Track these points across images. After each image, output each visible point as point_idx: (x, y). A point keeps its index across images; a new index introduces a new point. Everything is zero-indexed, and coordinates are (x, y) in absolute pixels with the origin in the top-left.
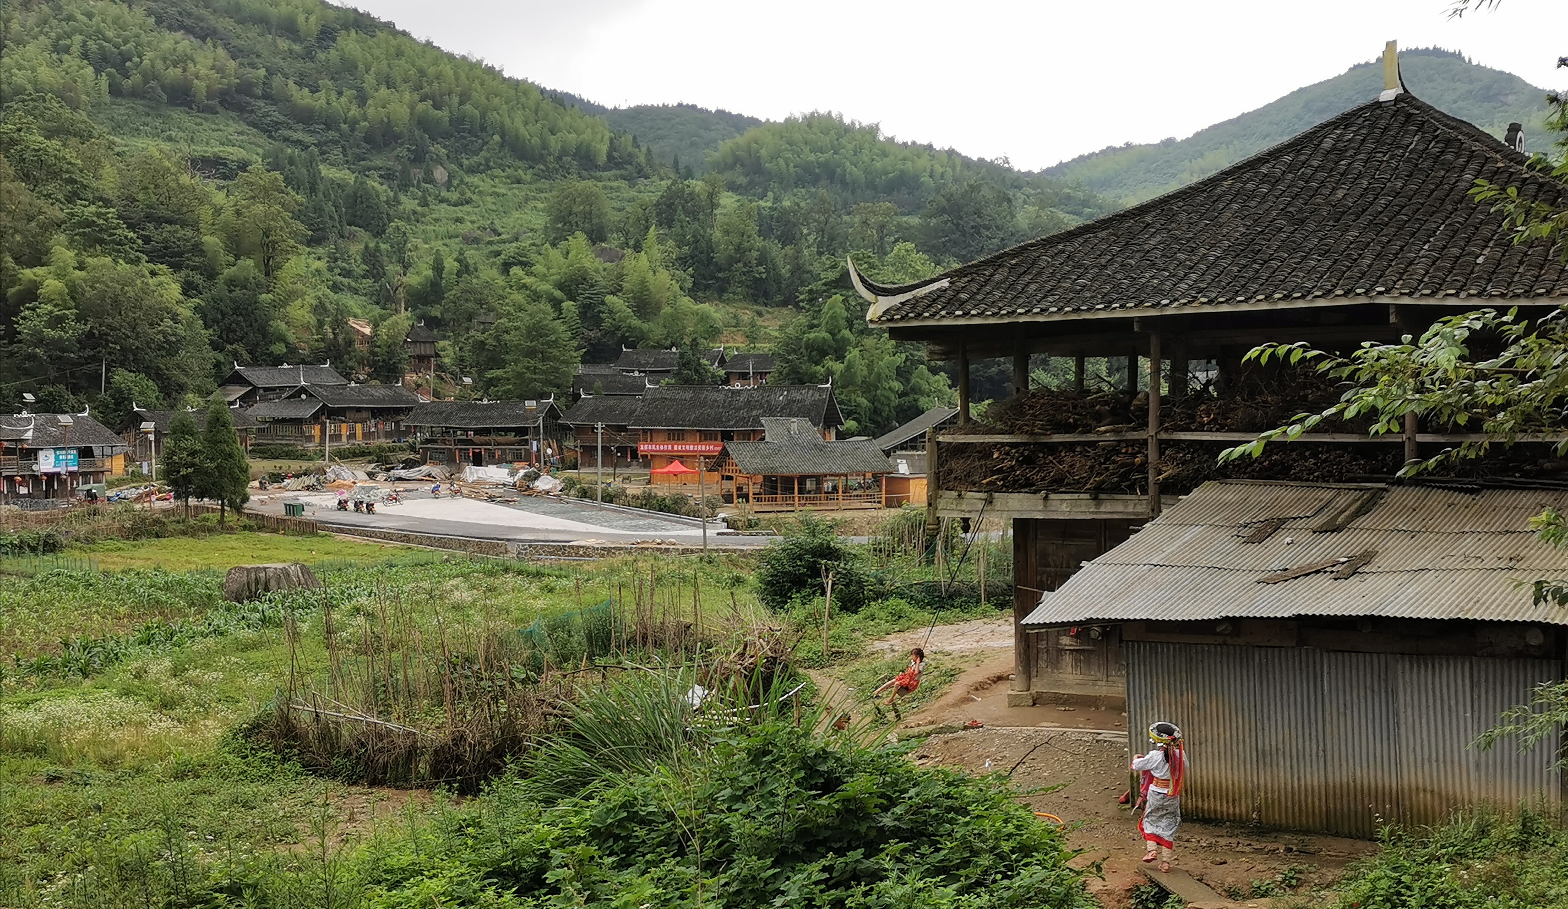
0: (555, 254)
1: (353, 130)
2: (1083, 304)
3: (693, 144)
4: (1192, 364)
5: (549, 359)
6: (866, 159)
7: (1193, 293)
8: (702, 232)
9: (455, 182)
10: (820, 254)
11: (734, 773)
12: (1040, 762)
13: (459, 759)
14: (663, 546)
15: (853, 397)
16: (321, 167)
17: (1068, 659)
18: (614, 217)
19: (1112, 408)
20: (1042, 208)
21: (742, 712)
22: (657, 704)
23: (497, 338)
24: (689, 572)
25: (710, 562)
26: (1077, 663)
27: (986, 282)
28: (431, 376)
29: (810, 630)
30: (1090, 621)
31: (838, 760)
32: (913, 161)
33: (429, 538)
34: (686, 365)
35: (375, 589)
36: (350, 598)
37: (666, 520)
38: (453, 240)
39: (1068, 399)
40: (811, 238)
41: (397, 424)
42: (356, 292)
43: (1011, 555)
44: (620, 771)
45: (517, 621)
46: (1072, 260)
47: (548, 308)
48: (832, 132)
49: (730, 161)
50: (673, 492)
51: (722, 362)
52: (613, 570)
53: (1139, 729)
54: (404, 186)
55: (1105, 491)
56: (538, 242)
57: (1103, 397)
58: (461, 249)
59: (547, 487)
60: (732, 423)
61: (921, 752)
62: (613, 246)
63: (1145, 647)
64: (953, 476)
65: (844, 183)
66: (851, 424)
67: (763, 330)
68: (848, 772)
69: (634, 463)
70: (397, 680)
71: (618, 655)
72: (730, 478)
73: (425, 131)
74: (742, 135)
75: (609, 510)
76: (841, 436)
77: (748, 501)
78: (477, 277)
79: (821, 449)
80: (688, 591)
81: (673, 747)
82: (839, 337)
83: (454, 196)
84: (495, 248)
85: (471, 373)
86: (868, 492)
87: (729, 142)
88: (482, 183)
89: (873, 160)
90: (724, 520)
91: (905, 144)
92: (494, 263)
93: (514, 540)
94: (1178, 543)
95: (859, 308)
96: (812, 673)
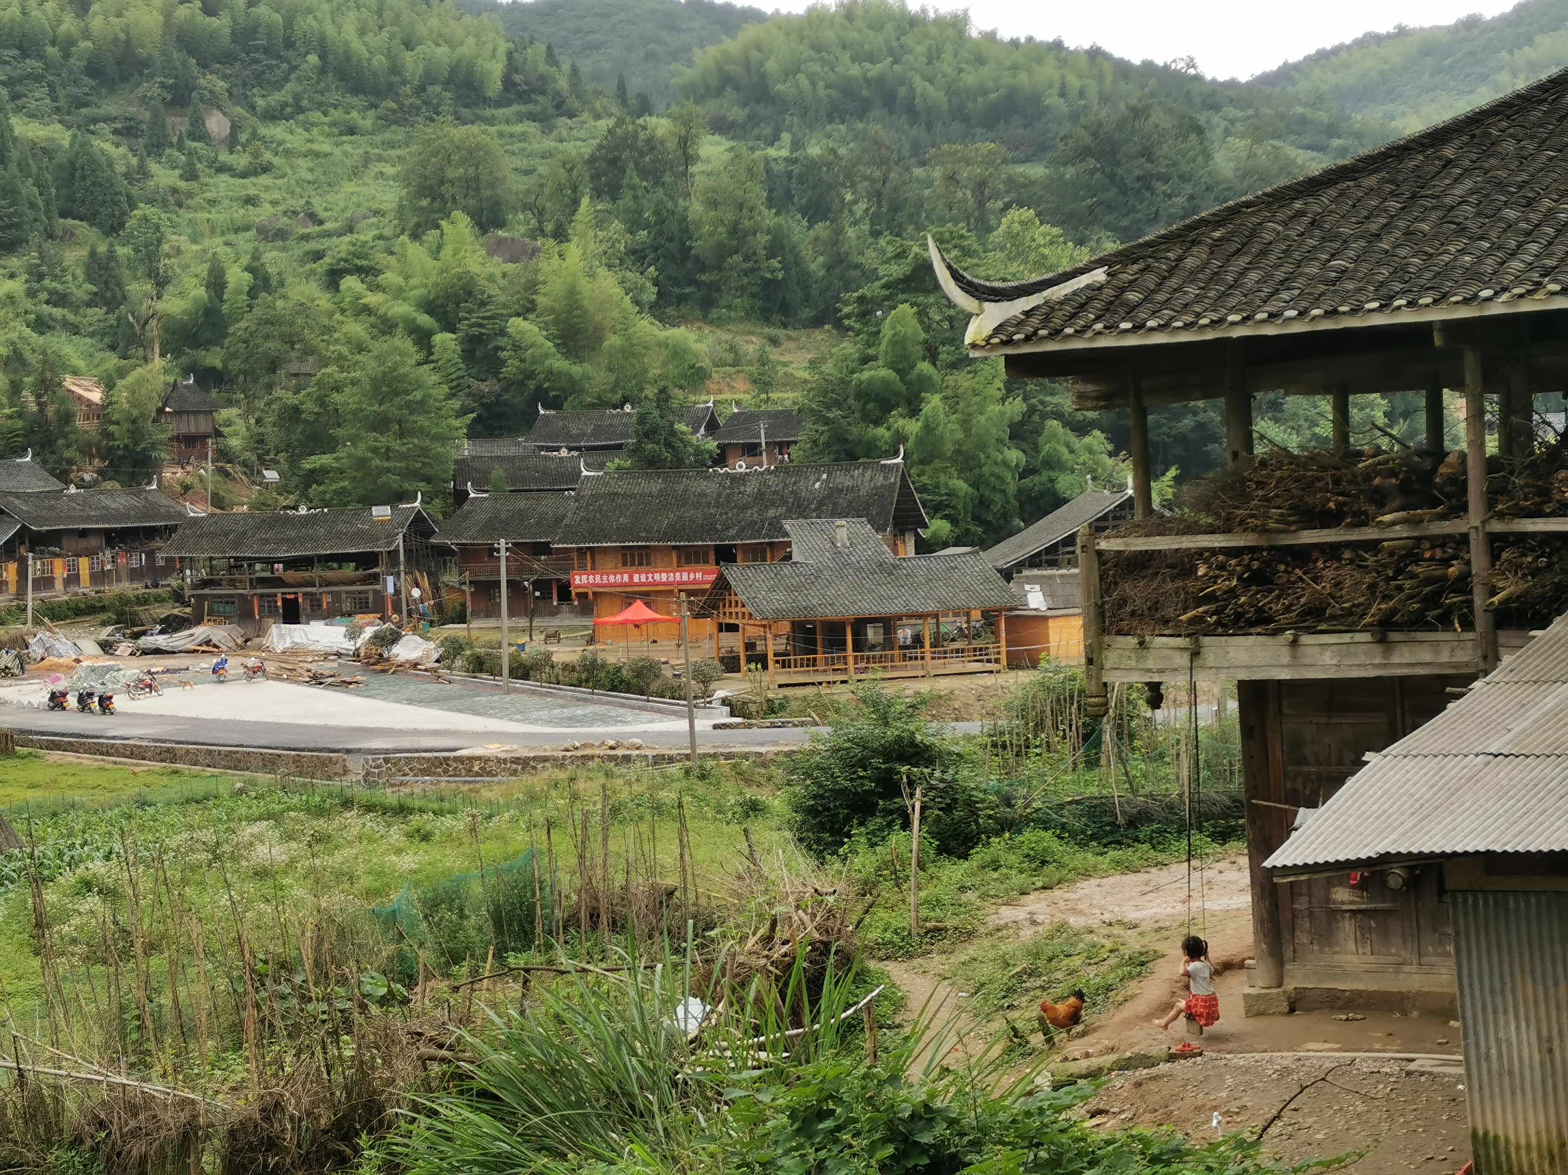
0: (417, 253)
1: (66, 55)
2: (1343, 303)
3: (650, 56)
4: (1538, 400)
5: (412, 433)
6: (949, 70)
7: (1535, 276)
8: (670, 205)
9: (243, 137)
10: (876, 234)
11: (765, 1154)
12: (1310, 1114)
13: (272, 1144)
14: (620, 752)
15: (943, 478)
16: (14, 120)
17: (1347, 927)
18: (518, 184)
19: (1402, 481)
20: (1258, 141)
21: (775, 1043)
22: (622, 1033)
23: (321, 401)
24: (668, 796)
25: (703, 777)
26: (1363, 933)
27: (1172, 271)
28: (207, 470)
29: (886, 890)
30: (1386, 858)
31: (952, 1122)
32: (1030, 71)
33: (210, 752)
34: (649, 434)
35: (117, 847)
36: (73, 863)
37: (623, 706)
38: (241, 235)
39: (1323, 468)
40: (860, 208)
41: (151, 555)
42: (74, 330)
43: (1236, 745)
44: (563, 1157)
45: (369, 894)
46: (1320, 227)
47: (407, 344)
48: (889, 26)
49: (714, 81)
50: (635, 656)
51: (712, 426)
52: (533, 798)
53: (1483, 1050)
54: (156, 148)
55: (1399, 627)
56: (388, 232)
57: (1387, 462)
58: (256, 249)
59: (413, 655)
60: (733, 532)
61: (1093, 1104)
62: (517, 235)
63: (1486, 902)
64: (1128, 609)
65: (911, 112)
66: (938, 526)
67: (781, 370)
68: (972, 1143)
69: (565, 608)
70: (160, 1006)
71: (550, 947)
72: (733, 628)
73: (191, 52)
74: (734, 37)
75: (523, 691)
76: (924, 547)
77: (765, 667)
78: (284, 297)
79: (890, 570)
80: (668, 830)
81: (655, 1109)
82: (913, 375)
83: (241, 160)
84: (314, 245)
85: (278, 462)
86: (976, 644)
87: (712, 51)
88: (289, 137)
89: (960, 71)
90: (725, 702)
91: (1015, 43)
92: (313, 272)
93: (359, 751)
94: (1534, 714)
95: (946, 325)
96: (893, 968)
